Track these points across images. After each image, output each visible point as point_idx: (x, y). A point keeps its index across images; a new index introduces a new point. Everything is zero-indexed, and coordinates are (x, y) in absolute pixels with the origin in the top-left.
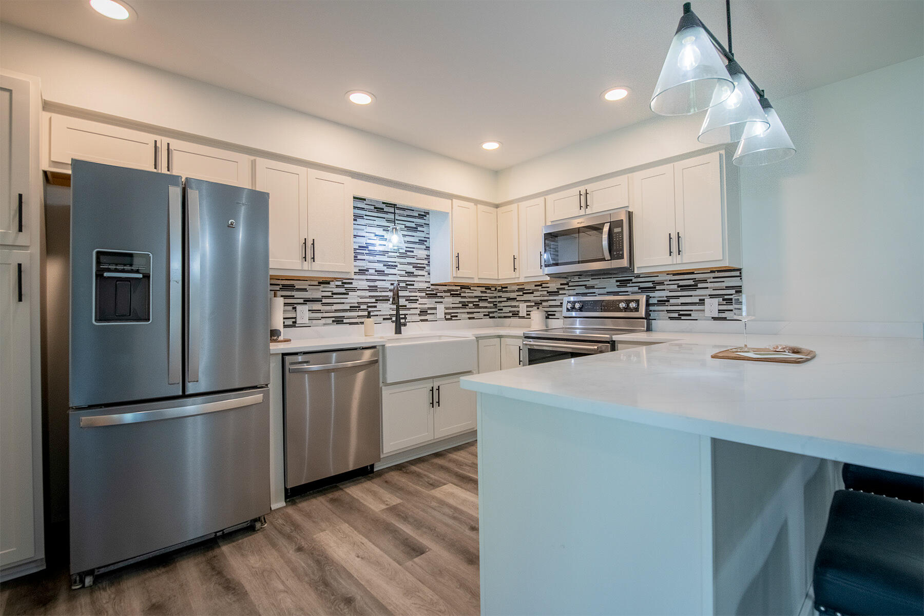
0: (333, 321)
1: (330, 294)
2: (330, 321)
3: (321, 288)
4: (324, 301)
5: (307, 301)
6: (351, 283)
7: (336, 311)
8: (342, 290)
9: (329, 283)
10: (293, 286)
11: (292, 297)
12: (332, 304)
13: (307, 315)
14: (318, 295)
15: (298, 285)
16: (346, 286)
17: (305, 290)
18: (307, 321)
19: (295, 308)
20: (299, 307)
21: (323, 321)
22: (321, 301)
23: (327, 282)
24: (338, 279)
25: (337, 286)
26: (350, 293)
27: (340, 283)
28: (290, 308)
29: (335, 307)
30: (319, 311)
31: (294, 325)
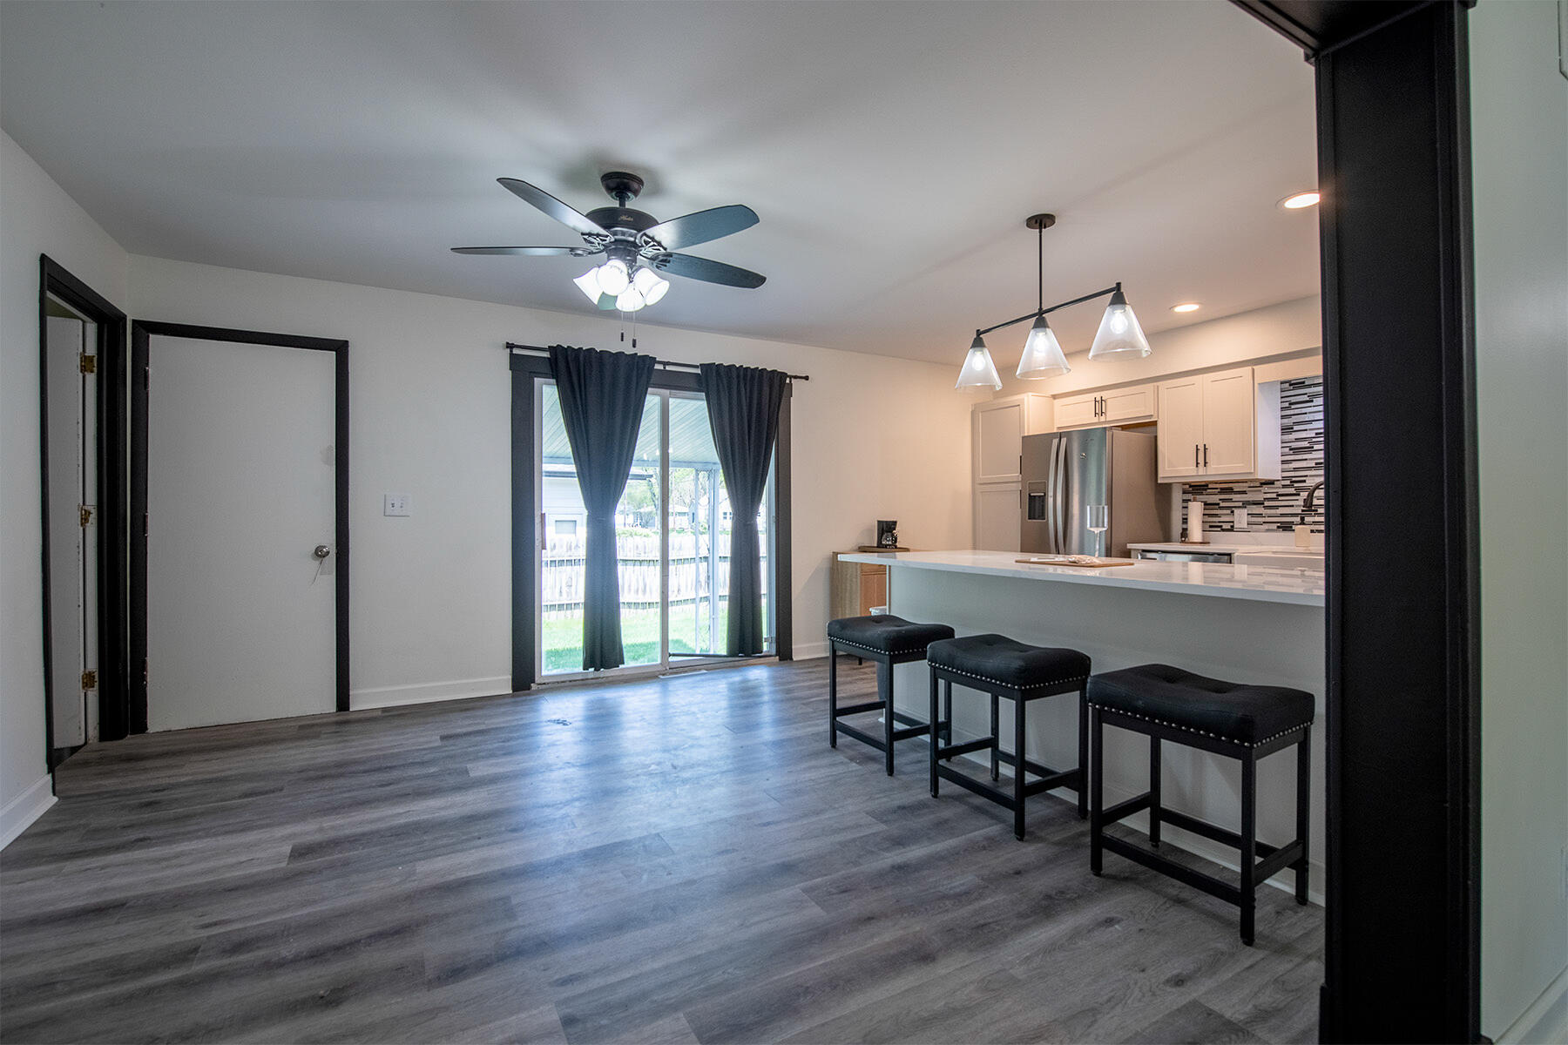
0: (1278, 527)
1: (1274, 496)
2: (1274, 526)
3: (1266, 489)
4: (1266, 504)
5: (1245, 504)
6: (1304, 481)
7: (1282, 515)
8: (1292, 491)
9: (1273, 484)
10: (1231, 489)
11: (1230, 500)
12: (1277, 507)
13: (1245, 519)
14: (1260, 497)
15: (1237, 487)
16: (1296, 485)
17: (1244, 492)
18: (1246, 526)
19: (1233, 512)
20: (1236, 511)
21: (1266, 526)
22: (1263, 504)
23: (1271, 483)
24: (1284, 478)
25: (1284, 486)
26: (1301, 493)
27: (1288, 482)
28: (1229, 512)
29: (1281, 511)
30: (1260, 515)
31: (1232, 529)
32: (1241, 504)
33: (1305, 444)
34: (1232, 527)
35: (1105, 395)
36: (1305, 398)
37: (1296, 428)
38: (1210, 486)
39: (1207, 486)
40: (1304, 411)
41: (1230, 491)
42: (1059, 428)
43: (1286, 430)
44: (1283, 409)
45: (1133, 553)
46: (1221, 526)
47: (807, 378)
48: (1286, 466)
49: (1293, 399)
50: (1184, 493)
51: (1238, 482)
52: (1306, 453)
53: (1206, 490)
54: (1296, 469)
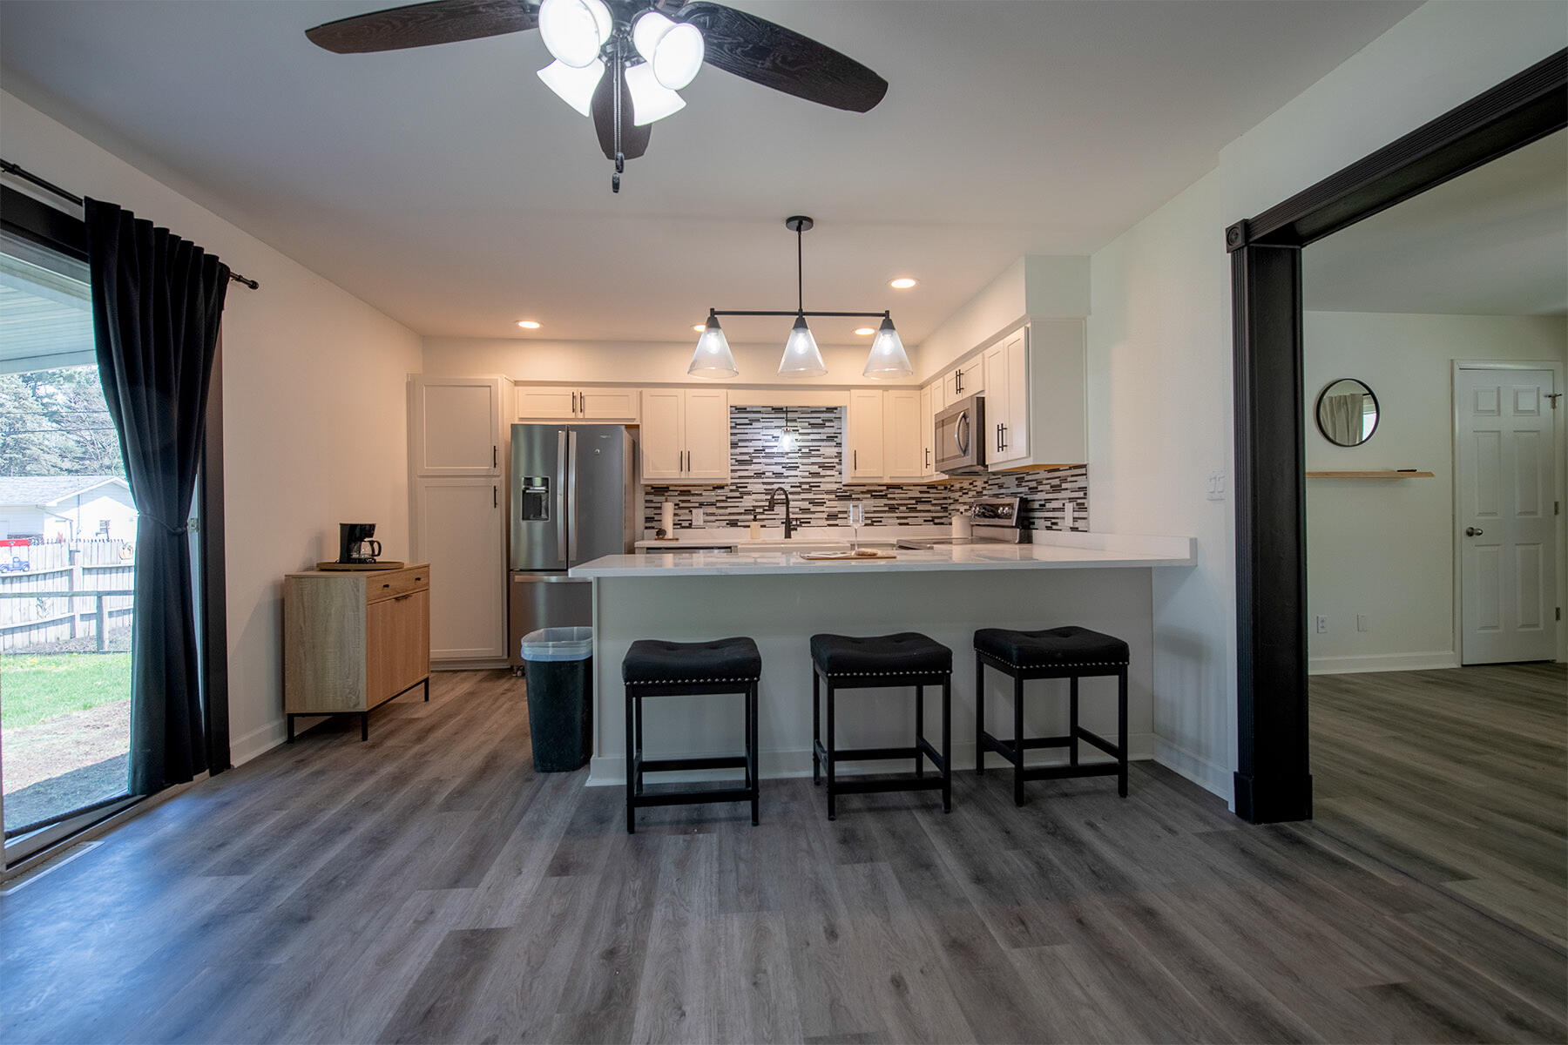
0: (727, 524)
1: (724, 498)
2: (724, 523)
3: (717, 492)
4: (718, 504)
5: (701, 505)
6: (746, 487)
7: (730, 514)
8: (737, 494)
9: (724, 488)
10: (689, 491)
11: (689, 501)
12: (727, 507)
13: (701, 518)
14: (713, 499)
15: (693, 490)
16: (740, 490)
17: (701, 495)
18: (701, 523)
19: (691, 511)
20: (694, 511)
21: (717, 523)
22: (716, 505)
23: (722, 487)
24: (732, 484)
25: (731, 491)
26: (745, 497)
27: (734, 488)
28: (687, 511)
29: (729, 510)
30: (713, 514)
31: (690, 526)
32: (697, 505)
33: (747, 458)
34: (691, 524)
35: (585, 391)
36: (747, 421)
37: (740, 444)
38: (671, 488)
39: (668, 488)
40: (746, 431)
41: (688, 493)
42: (522, 419)
43: (734, 445)
44: (732, 428)
45: (636, 550)
46: (681, 524)
47: (254, 285)
48: (733, 474)
49: (739, 421)
50: (647, 494)
51: (694, 486)
52: (746, 464)
53: (667, 492)
54: (740, 477)
